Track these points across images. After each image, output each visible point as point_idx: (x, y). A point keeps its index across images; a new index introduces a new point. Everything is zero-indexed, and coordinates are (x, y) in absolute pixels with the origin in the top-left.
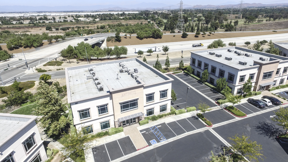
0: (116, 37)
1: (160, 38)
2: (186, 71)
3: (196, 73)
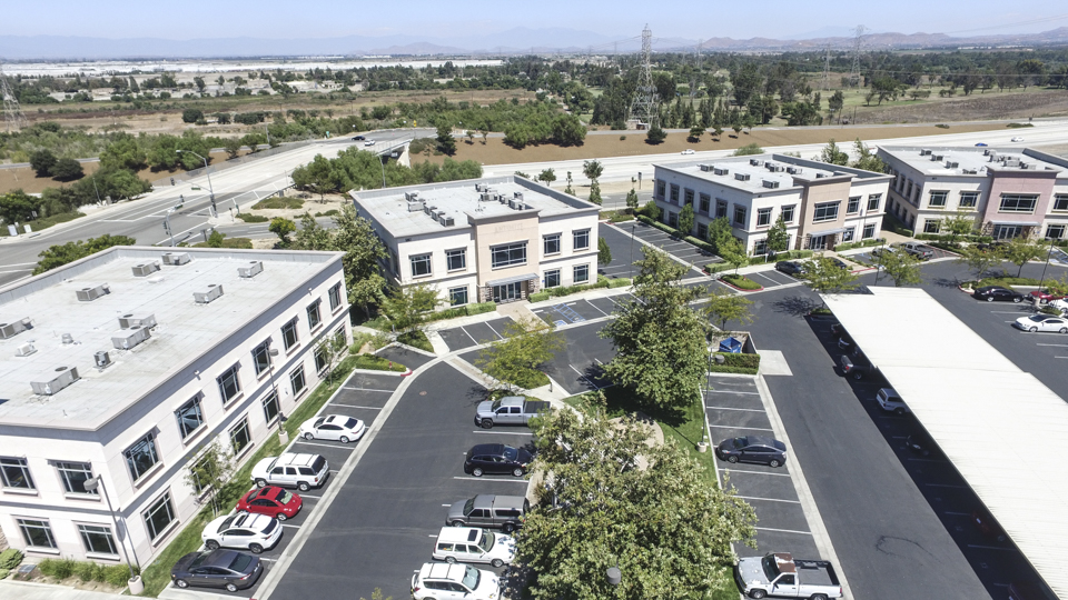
0: (440, 139)
1: (578, 145)
2: (642, 217)
3: (667, 218)
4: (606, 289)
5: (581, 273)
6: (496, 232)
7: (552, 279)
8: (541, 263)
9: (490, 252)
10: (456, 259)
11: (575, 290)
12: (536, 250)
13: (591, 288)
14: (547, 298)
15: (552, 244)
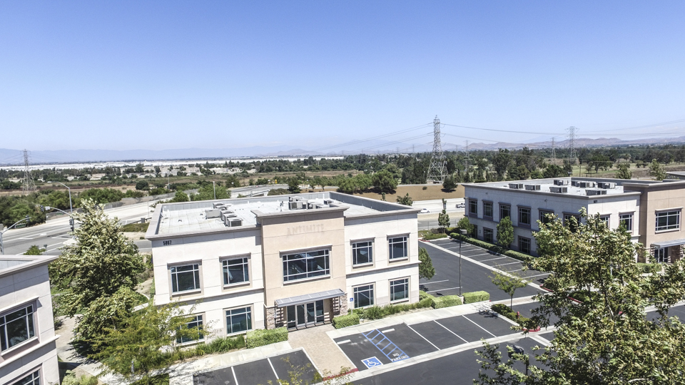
1: (392, 193)
2: (455, 234)
3: (481, 234)
4: (430, 310)
5: (399, 289)
6: (289, 235)
7: (364, 296)
8: (349, 276)
9: (281, 261)
10: (236, 270)
11: (393, 311)
12: (341, 260)
13: (413, 308)
14: (356, 322)
15: (362, 253)
